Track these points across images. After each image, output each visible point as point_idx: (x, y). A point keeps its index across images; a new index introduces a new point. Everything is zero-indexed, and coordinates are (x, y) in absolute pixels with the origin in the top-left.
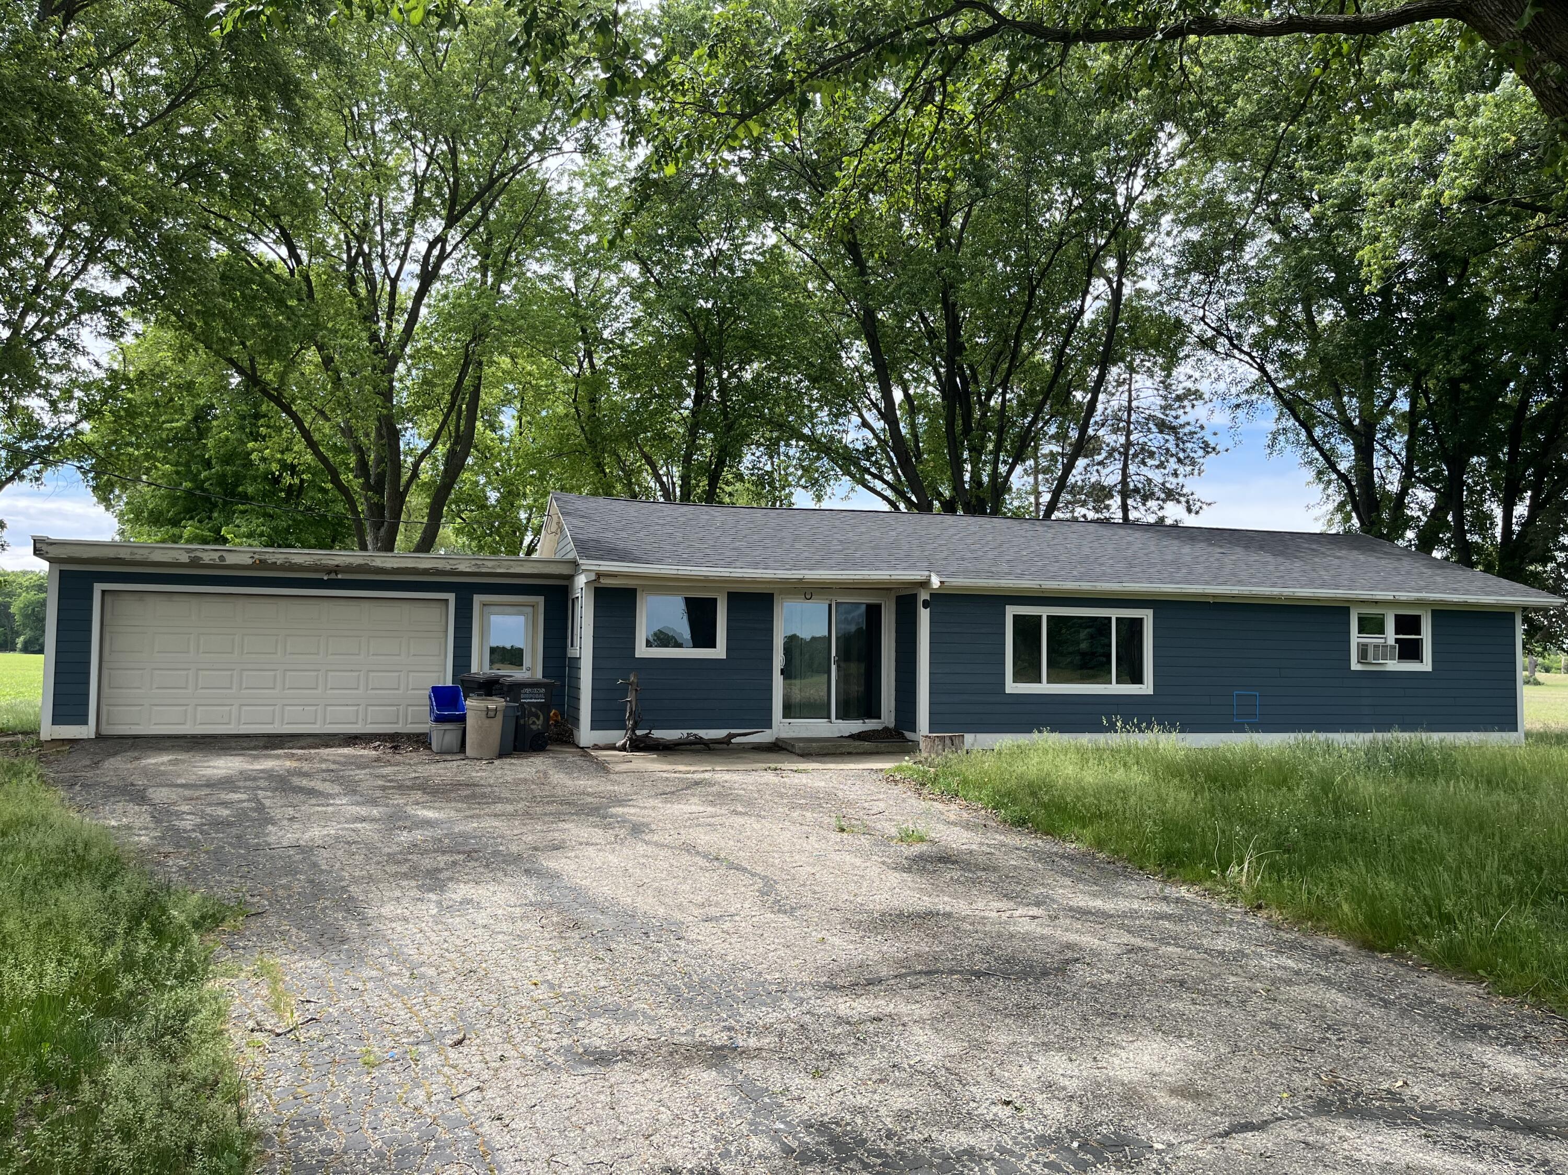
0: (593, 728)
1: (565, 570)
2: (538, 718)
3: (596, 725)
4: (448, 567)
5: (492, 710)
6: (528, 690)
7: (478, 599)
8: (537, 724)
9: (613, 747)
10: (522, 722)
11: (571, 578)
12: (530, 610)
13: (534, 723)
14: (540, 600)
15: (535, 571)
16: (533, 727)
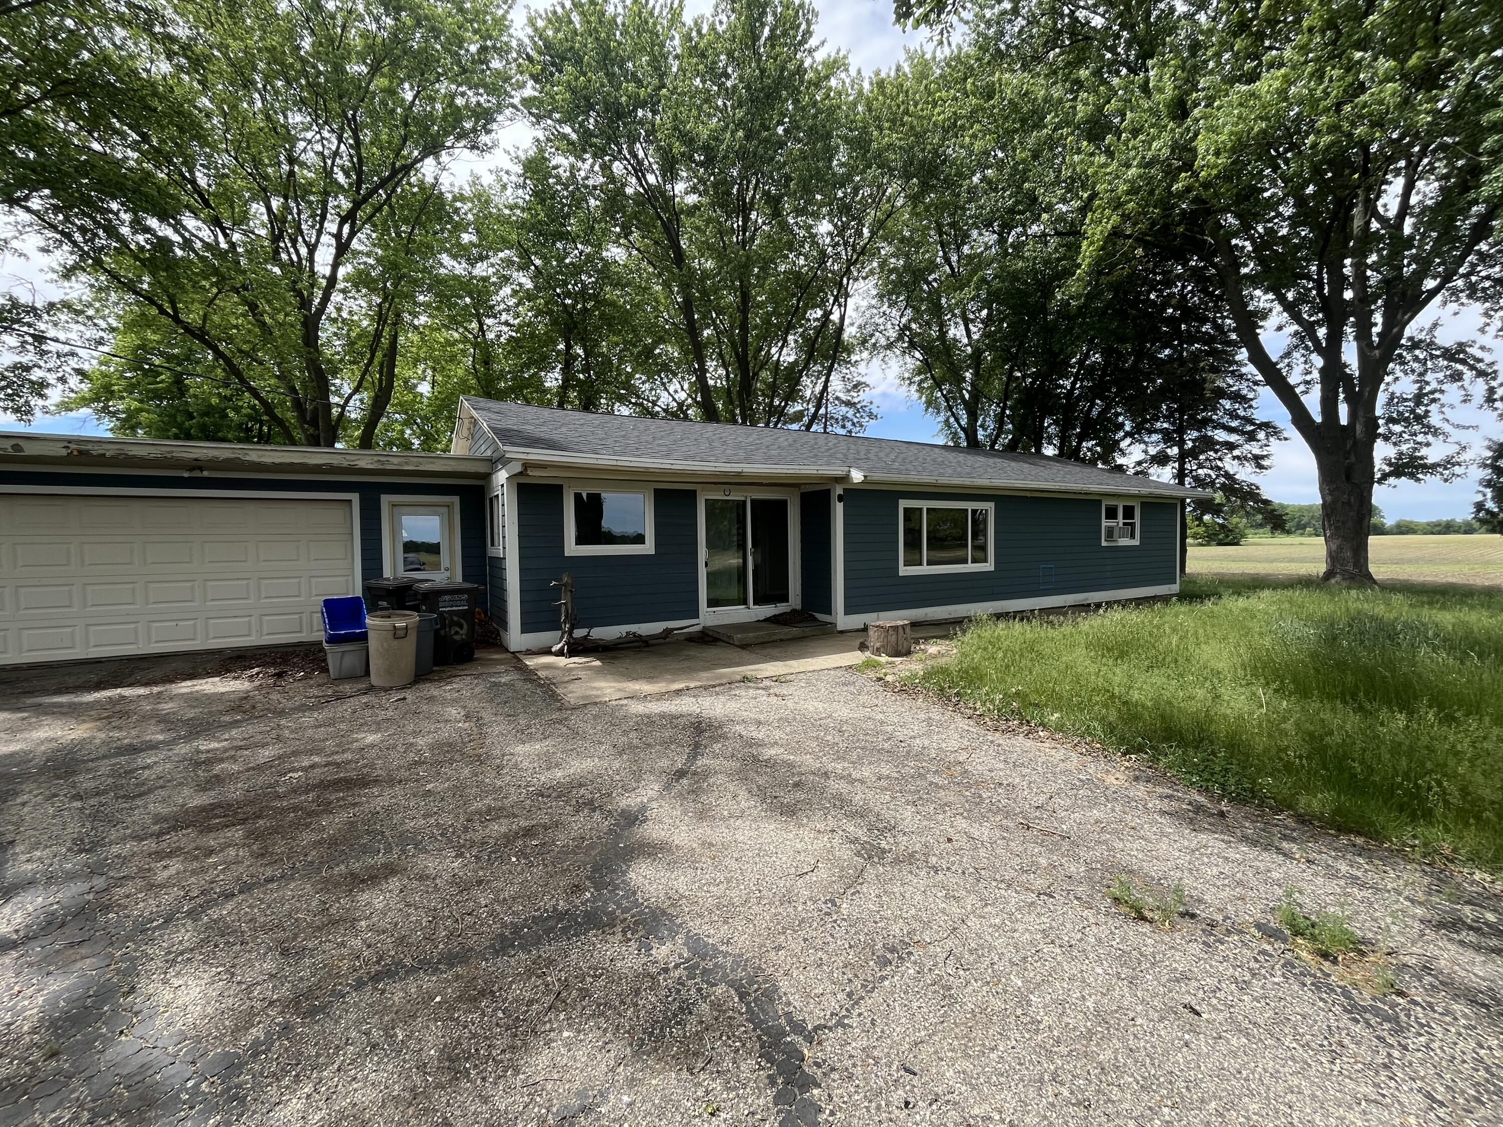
0: (523, 631)
1: (482, 468)
2: (461, 627)
3: (526, 628)
4: (345, 464)
5: (400, 629)
6: (447, 598)
7: (386, 500)
8: (461, 634)
9: (547, 652)
10: (442, 633)
11: (487, 477)
12: (445, 510)
13: (457, 633)
14: (456, 499)
15: (449, 469)
16: (457, 637)
